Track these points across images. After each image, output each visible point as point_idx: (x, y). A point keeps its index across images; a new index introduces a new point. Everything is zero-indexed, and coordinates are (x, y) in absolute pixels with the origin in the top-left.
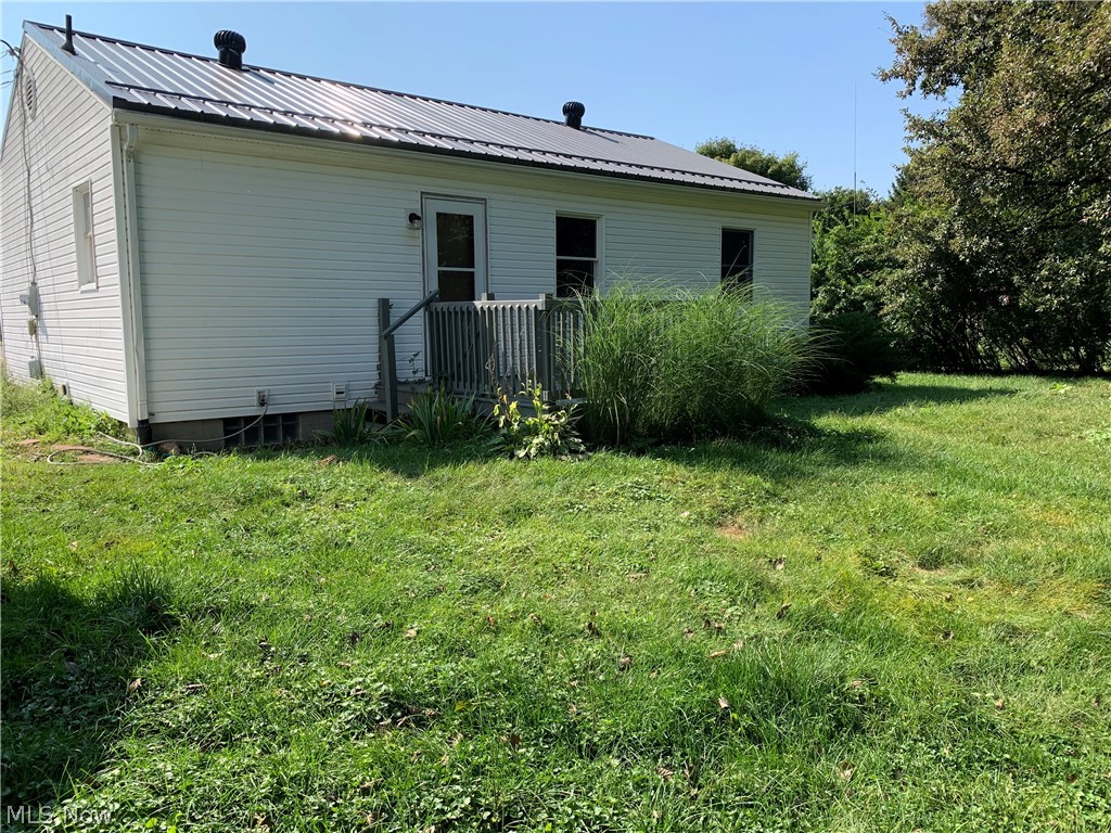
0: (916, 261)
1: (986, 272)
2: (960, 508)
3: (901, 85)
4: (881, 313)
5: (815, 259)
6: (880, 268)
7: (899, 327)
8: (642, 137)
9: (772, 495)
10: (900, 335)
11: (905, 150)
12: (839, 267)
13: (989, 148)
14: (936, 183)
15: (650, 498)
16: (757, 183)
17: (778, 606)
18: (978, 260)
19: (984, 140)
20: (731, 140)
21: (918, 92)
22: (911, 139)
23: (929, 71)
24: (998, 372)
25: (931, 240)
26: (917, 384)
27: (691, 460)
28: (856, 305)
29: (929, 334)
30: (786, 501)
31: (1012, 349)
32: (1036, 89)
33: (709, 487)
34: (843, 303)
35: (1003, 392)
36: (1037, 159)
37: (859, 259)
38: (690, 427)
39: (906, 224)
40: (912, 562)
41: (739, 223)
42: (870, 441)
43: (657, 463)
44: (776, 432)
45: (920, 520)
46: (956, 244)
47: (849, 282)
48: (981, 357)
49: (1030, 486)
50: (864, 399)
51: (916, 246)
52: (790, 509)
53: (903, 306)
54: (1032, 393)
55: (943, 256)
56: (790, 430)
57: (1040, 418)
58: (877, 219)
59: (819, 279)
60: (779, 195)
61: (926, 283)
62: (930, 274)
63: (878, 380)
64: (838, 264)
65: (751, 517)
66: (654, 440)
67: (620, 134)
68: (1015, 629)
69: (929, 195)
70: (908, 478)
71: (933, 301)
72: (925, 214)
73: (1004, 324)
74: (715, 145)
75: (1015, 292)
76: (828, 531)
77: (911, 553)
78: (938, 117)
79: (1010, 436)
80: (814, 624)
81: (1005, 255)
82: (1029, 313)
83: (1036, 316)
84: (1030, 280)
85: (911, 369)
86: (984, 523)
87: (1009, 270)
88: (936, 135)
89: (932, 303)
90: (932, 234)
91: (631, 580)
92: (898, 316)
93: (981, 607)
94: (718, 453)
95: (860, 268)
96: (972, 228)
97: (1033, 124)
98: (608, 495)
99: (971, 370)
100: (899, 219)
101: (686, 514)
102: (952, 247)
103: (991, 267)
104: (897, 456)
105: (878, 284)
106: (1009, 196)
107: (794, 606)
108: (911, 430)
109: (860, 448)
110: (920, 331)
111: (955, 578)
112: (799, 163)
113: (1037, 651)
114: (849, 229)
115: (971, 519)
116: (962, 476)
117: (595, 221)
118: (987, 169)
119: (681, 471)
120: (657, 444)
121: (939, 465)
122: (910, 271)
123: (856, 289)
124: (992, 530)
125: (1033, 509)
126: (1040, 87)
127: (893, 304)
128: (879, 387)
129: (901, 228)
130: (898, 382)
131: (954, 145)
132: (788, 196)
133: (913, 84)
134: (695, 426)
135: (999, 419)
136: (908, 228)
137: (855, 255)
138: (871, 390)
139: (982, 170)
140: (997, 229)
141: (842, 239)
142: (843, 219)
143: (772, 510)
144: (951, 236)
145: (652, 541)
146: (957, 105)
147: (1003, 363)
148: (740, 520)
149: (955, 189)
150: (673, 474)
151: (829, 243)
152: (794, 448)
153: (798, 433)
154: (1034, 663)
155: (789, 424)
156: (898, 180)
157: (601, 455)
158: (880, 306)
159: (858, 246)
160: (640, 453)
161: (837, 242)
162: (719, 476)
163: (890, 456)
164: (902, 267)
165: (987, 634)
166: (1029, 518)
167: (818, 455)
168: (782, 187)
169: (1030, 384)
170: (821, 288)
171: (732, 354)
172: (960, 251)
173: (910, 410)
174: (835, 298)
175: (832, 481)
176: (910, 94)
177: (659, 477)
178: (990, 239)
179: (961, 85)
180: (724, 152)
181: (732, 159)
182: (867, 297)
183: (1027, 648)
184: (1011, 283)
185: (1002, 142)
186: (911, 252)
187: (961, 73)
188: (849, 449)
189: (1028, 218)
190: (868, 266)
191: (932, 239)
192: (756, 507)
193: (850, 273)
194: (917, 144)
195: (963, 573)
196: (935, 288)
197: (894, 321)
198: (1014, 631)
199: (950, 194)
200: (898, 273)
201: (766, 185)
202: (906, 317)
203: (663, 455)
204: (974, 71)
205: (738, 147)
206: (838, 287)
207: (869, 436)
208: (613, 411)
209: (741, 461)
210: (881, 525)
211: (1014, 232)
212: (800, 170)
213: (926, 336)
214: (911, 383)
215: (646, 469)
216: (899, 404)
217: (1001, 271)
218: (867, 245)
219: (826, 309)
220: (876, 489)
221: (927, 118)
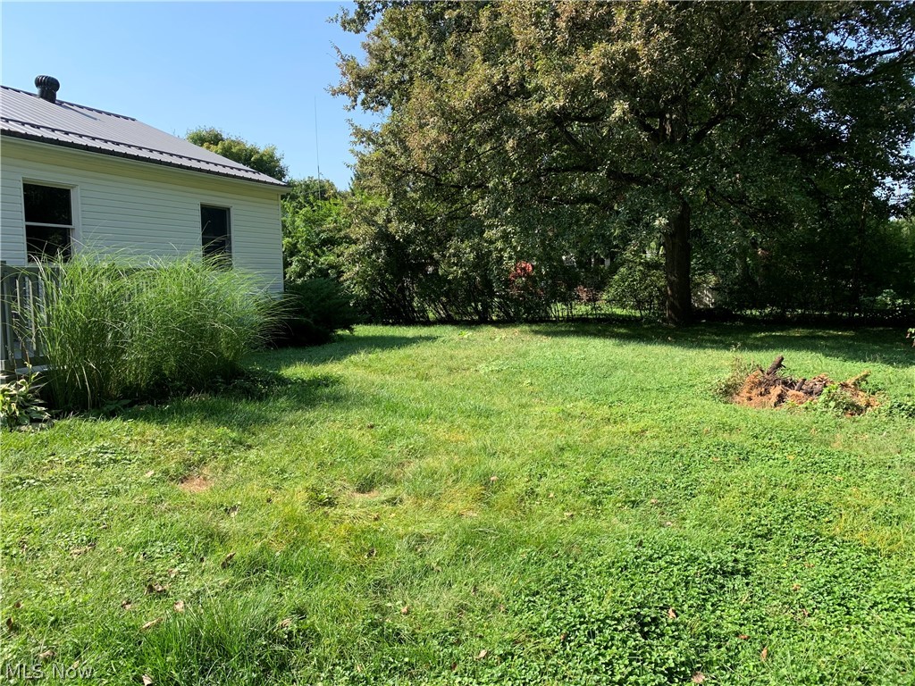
0: (365, 239)
1: (415, 249)
2: (390, 436)
3: (346, 100)
4: (342, 279)
5: (288, 234)
6: (339, 244)
7: (358, 290)
8: (123, 117)
9: (239, 443)
10: (357, 296)
11: (352, 151)
12: (308, 242)
13: (409, 156)
14: (376, 180)
15: (115, 461)
16: (232, 168)
17: (224, 556)
18: (409, 240)
19: (406, 150)
20: (218, 129)
21: (359, 107)
22: (355, 143)
23: (366, 92)
24: (427, 323)
25: (374, 223)
26: (370, 335)
27: (162, 419)
28: (323, 273)
29: (379, 295)
30: (250, 447)
31: (436, 306)
32: (437, 115)
33: (179, 443)
34: (312, 270)
35: (428, 339)
36: (440, 167)
37: (323, 236)
38: (167, 387)
39: (356, 210)
40: (351, 489)
41: (217, 200)
42: (327, 386)
43: (129, 424)
44: (247, 384)
45: (360, 451)
46: (393, 227)
47: (316, 254)
48: (416, 312)
49: (440, 412)
50: (328, 348)
51: (364, 228)
52: (252, 455)
53: (358, 273)
54: (447, 338)
55: (383, 236)
56: (261, 381)
57: (452, 358)
58: (336, 205)
59: (292, 251)
60: (250, 180)
61: (374, 256)
62: (377, 250)
63: (340, 332)
64: (307, 239)
65: (216, 468)
66: (129, 401)
67: (100, 112)
68: (422, 537)
69: (371, 188)
70: (354, 415)
71: (380, 270)
72: (370, 203)
73: (429, 287)
74: (204, 133)
75: (436, 263)
76: (283, 471)
77: (351, 481)
78: (375, 129)
79: (432, 372)
80: (257, 567)
81: (426, 237)
82: (443, 280)
83: (449, 282)
84: (444, 256)
85: (368, 322)
86: (407, 447)
87: (430, 248)
88: (374, 143)
89: (380, 272)
90: (376, 218)
91: (75, 557)
92: (355, 281)
93: (399, 523)
94: (191, 409)
95: (325, 242)
96: (403, 216)
97: (436, 141)
98: (69, 464)
99: (410, 322)
100: (351, 205)
101: (152, 472)
102: (390, 230)
103: (417, 245)
104: (347, 397)
105: (338, 256)
106: (427, 194)
107: (238, 554)
108: (361, 372)
109: (319, 392)
110: (372, 293)
111: (383, 498)
112: (277, 155)
113: (437, 553)
114: (314, 211)
115: (399, 444)
116: (394, 409)
117: (69, 190)
118: (409, 172)
119: (152, 430)
120: (131, 405)
121: (378, 402)
122: (361, 247)
123: (322, 260)
124: (413, 452)
125: (442, 432)
126: (439, 114)
127: (351, 272)
128: (341, 338)
129: (353, 213)
130: (356, 334)
131: (386, 151)
132: (258, 181)
133: (356, 101)
134: (171, 385)
135: (424, 360)
136: (358, 213)
137: (320, 232)
138: (334, 342)
139: (406, 173)
140: (419, 217)
141: (309, 218)
142: (308, 202)
143: (236, 458)
144: (389, 221)
145: (106, 509)
146: (386, 121)
147: (431, 315)
148: (205, 471)
149: (389, 185)
150: (143, 434)
151: (299, 222)
152: (261, 398)
153: (268, 383)
154: (434, 565)
155: (259, 376)
156: (355, 175)
157: (68, 422)
158: (340, 273)
159: (321, 225)
160: (110, 415)
161: (305, 221)
162: (189, 431)
163: (341, 397)
164: (355, 243)
165: (400, 546)
166: (438, 439)
167: (283, 402)
168: (254, 173)
169: (447, 332)
170: (295, 259)
171: (203, 317)
172: (396, 233)
173: (361, 357)
174: (306, 267)
175: (291, 424)
176: (354, 108)
177: (129, 438)
178: (416, 224)
179: (390, 106)
180: (215, 139)
181: (220, 146)
182: (331, 266)
183: (430, 552)
184: (431, 257)
185: (417, 153)
186: (360, 231)
187: (389, 97)
188: (308, 394)
189: (439, 210)
190: (331, 242)
191: (376, 222)
192: (222, 457)
193: (317, 247)
194: (360, 148)
195: (389, 492)
196: (380, 261)
197: (352, 286)
198: (422, 539)
199: (385, 189)
200: (353, 247)
201: (240, 170)
202: (361, 282)
203: (135, 417)
204: (398, 96)
205: (224, 136)
206: (308, 257)
207: (326, 381)
208: (82, 376)
209: (212, 414)
210: (328, 460)
211: (432, 220)
212: (278, 161)
213: (377, 297)
214: (366, 333)
215: (116, 430)
216: (353, 352)
217: (425, 249)
218: (329, 224)
219: (300, 275)
220: (326, 427)
221: (366, 128)
